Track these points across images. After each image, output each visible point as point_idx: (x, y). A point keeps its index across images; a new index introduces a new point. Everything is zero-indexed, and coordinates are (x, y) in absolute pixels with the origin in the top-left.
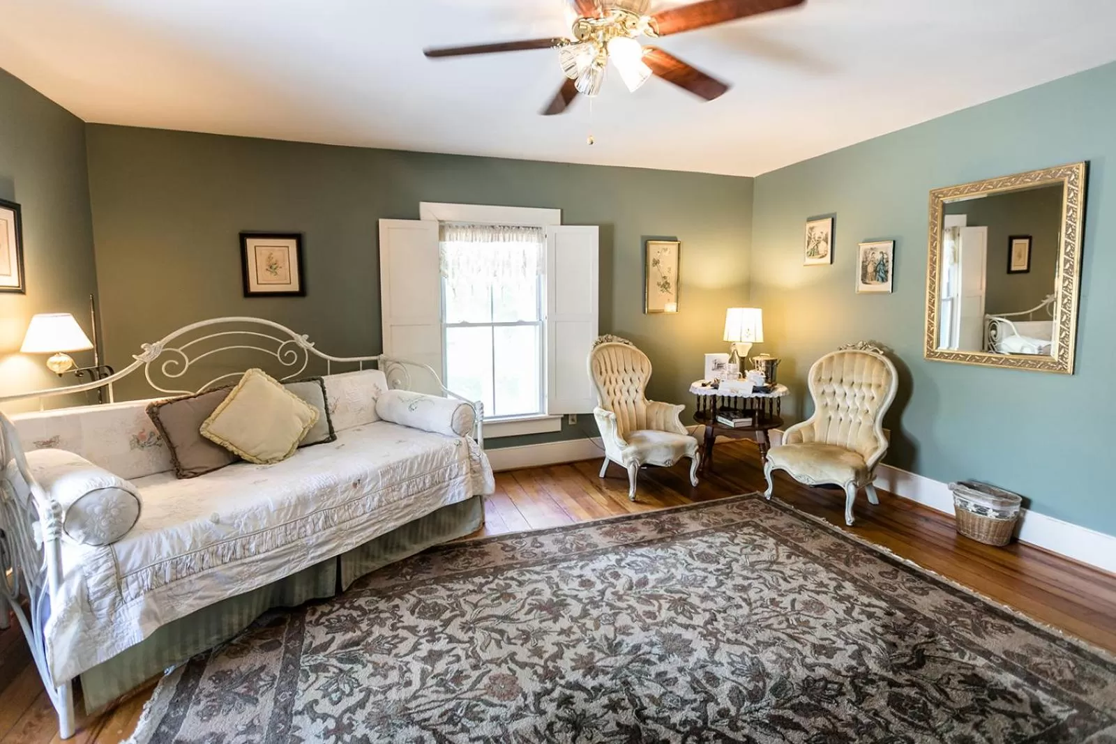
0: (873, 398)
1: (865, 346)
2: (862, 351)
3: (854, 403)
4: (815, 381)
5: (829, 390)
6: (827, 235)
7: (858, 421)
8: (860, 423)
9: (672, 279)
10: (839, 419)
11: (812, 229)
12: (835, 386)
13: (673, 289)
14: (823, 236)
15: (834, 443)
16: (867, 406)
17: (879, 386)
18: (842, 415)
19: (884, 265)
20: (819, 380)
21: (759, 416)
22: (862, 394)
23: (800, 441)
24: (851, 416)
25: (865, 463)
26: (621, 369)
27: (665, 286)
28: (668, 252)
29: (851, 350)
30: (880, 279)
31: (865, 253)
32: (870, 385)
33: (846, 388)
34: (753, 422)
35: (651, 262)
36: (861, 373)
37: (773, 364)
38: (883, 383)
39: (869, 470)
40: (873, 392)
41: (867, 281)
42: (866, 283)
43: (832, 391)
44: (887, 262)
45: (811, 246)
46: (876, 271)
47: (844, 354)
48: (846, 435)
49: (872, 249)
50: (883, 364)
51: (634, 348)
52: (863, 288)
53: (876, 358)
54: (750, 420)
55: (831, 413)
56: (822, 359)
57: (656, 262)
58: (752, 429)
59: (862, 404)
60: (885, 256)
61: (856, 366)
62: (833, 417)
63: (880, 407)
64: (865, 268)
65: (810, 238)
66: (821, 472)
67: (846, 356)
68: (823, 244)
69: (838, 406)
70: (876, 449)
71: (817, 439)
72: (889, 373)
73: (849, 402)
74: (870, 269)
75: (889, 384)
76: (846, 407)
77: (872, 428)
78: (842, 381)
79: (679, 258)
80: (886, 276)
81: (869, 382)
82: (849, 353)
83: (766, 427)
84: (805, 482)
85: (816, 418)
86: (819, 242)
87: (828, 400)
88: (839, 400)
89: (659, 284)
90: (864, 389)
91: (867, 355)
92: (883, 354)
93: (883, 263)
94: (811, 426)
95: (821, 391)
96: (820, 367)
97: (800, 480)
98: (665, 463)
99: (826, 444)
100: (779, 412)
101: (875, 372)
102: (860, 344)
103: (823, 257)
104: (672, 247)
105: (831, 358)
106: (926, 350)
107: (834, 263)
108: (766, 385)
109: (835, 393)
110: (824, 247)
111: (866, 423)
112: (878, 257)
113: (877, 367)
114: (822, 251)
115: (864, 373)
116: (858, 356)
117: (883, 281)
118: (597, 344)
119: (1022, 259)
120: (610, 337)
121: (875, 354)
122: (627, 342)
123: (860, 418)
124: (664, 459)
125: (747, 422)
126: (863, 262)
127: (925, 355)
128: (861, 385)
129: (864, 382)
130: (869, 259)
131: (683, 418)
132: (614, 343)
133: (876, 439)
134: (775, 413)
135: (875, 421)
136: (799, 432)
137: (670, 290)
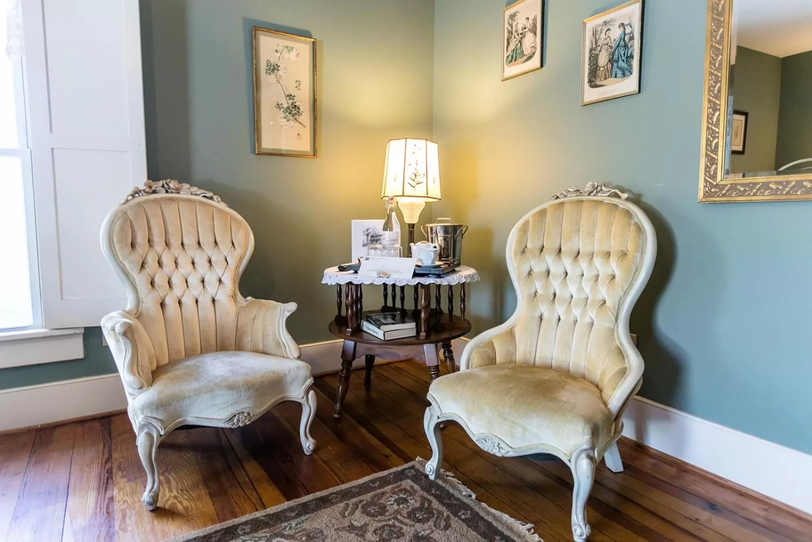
0: (614, 277)
1: (596, 190)
2: (592, 198)
3: (580, 289)
4: (516, 253)
5: (538, 268)
6: (535, 20)
7: (588, 320)
8: (592, 324)
9: (303, 100)
10: (556, 317)
11: (512, 17)
12: (549, 259)
13: (306, 117)
14: (529, 25)
15: (548, 362)
16: (603, 292)
17: (624, 254)
18: (560, 310)
19: (626, 46)
20: (523, 252)
21: (426, 320)
22: (595, 273)
23: (491, 361)
24: (576, 312)
25: (605, 404)
26: (190, 241)
27: (293, 110)
28: (293, 53)
29: (573, 197)
30: (620, 73)
31: (595, 33)
32: (608, 254)
33: (567, 262)
34: (418, 331)
35: (263, 67)
36: (592, 234)
37: (455, 232)
38: (630, 247)
39: (614, 417)
40: (614, 266)
41: (598, 83)
42: (596, 86)
43: (544, 269)
44: (632, 38)
45: (512, 47)
46: (611, 61)
47: (562, 204)
48: (567, 346)
49: (605, 23)
50: (628, 214)
51: (223, 206)
52: (591, 95)
53: (616, 206)
54: (412, 325)
55: (544, 308)
56: (528, 216)
57: (273, 68)
58: (415, 341)
59: (594, 288)
60: (628, 30)
61: (584, 222)
62: (545, 315)
63: (626, 293)
64: (594, 59)
65: (510, 32)
66: (525, 429)
67: (567, 208)
68: (529, 36)
69: (555, 295)
70: (623, 372)
71: (519, 356)
72: (639, 229)
73: (572, 288)
74: (603, 60)
75: (641, 250)
76: (568, 295)
77: (612, 332)
78: (560, 250)
79: (314, 67)
80: (630, 66)
81: (605, 248)
82: (572, 202)
83: (445, 335)
84: (495, 452)
85: (519, 317)
86: (523, 35)
87: (538, 285)
88: (555, 284)
89: (279, 106)
90: (598, 262)
91: (601, 202)
92: (627, 199)
93: (624, 44)
94: (511, 334)
95: (526, 270)
96: (524, 230)
97: (486, 447)
98: (231, 419)
99: (534, 366)
100: (463, 311)
101: (616, 229)
102: (588, 187)
103: (530, 58)
104: (303, 48)
105: (543, 213)
106: (701, 184)
107: (545, 66)
108: (437, 263)
109: (548, 272)
110: (531, 42)
111: (603, 323)
112: (616, 33)
113: (618, 221)
114: (527, 50)
115: (597, 234)
116: (585, 205)
117: (624, 75)
118: (137, 192)
119: (739, 138)
120: (173, 184)
121: (615, 201)
122: (209, 194)
123: (592, 314)
124: (224, 414)
125: (407, 329)
126: (591, 50)
127: (701, 194)
128: (591, 256)
129: (596, 249)
130: (600, 43)
131: (294, 326)
132: (182, 195)
133: (621, 353)
134: (457, 312)
135: (616, 319)
136: (490, 344)
137: (301, 119)
